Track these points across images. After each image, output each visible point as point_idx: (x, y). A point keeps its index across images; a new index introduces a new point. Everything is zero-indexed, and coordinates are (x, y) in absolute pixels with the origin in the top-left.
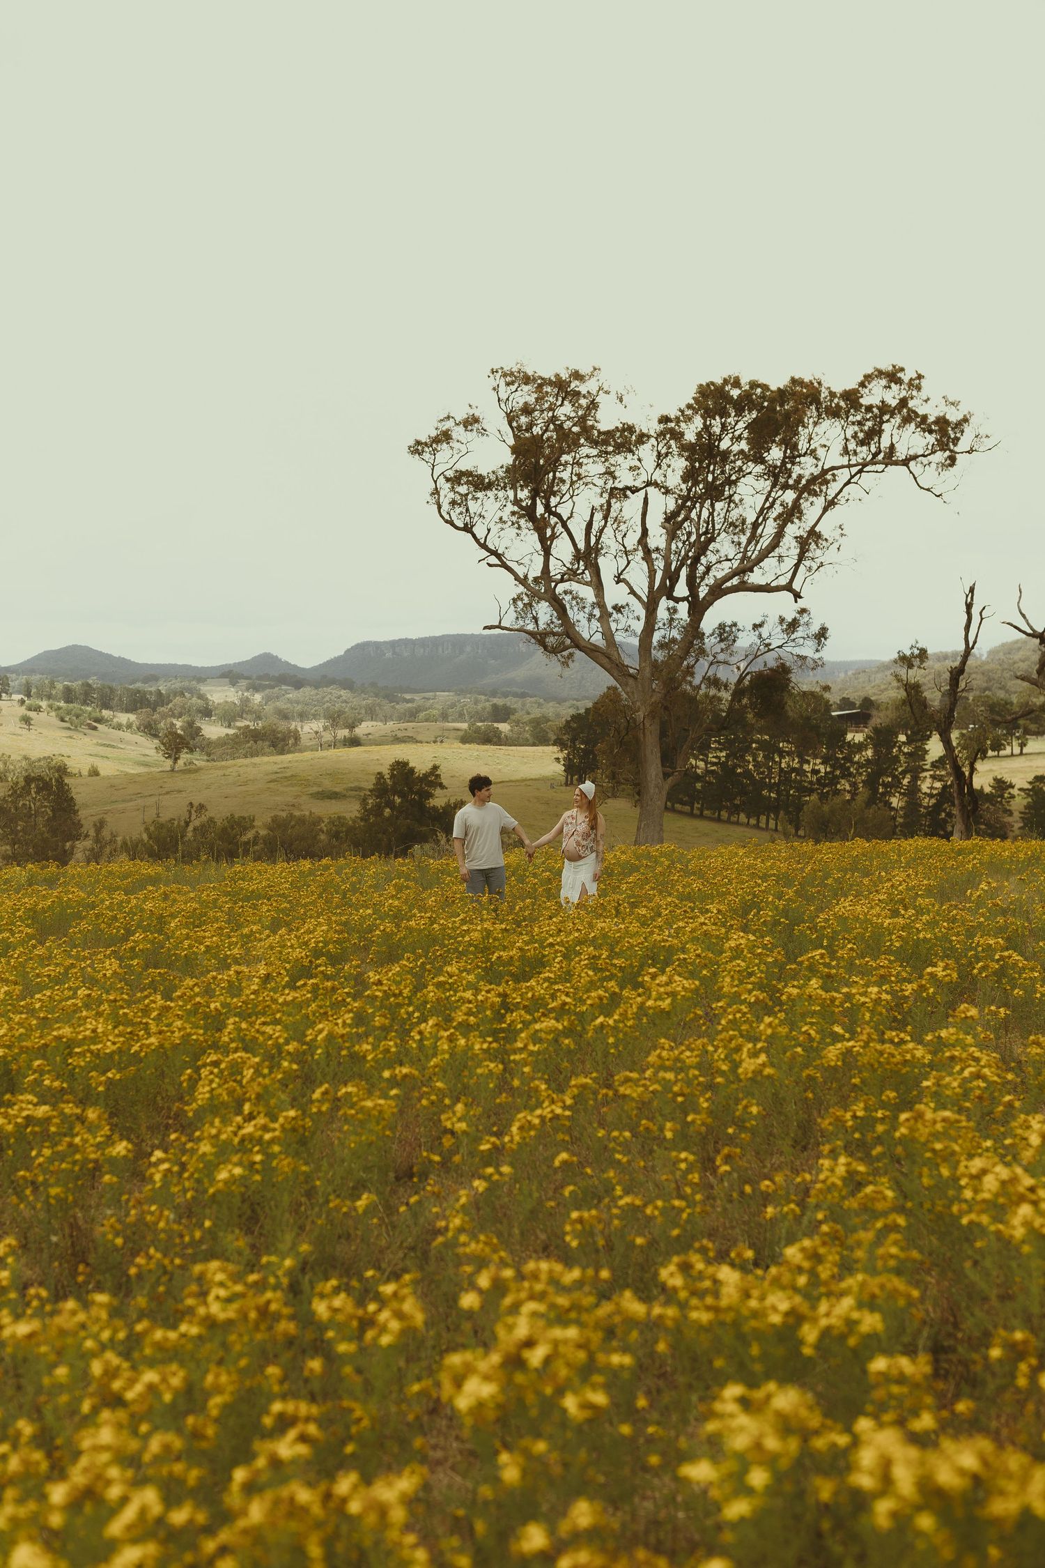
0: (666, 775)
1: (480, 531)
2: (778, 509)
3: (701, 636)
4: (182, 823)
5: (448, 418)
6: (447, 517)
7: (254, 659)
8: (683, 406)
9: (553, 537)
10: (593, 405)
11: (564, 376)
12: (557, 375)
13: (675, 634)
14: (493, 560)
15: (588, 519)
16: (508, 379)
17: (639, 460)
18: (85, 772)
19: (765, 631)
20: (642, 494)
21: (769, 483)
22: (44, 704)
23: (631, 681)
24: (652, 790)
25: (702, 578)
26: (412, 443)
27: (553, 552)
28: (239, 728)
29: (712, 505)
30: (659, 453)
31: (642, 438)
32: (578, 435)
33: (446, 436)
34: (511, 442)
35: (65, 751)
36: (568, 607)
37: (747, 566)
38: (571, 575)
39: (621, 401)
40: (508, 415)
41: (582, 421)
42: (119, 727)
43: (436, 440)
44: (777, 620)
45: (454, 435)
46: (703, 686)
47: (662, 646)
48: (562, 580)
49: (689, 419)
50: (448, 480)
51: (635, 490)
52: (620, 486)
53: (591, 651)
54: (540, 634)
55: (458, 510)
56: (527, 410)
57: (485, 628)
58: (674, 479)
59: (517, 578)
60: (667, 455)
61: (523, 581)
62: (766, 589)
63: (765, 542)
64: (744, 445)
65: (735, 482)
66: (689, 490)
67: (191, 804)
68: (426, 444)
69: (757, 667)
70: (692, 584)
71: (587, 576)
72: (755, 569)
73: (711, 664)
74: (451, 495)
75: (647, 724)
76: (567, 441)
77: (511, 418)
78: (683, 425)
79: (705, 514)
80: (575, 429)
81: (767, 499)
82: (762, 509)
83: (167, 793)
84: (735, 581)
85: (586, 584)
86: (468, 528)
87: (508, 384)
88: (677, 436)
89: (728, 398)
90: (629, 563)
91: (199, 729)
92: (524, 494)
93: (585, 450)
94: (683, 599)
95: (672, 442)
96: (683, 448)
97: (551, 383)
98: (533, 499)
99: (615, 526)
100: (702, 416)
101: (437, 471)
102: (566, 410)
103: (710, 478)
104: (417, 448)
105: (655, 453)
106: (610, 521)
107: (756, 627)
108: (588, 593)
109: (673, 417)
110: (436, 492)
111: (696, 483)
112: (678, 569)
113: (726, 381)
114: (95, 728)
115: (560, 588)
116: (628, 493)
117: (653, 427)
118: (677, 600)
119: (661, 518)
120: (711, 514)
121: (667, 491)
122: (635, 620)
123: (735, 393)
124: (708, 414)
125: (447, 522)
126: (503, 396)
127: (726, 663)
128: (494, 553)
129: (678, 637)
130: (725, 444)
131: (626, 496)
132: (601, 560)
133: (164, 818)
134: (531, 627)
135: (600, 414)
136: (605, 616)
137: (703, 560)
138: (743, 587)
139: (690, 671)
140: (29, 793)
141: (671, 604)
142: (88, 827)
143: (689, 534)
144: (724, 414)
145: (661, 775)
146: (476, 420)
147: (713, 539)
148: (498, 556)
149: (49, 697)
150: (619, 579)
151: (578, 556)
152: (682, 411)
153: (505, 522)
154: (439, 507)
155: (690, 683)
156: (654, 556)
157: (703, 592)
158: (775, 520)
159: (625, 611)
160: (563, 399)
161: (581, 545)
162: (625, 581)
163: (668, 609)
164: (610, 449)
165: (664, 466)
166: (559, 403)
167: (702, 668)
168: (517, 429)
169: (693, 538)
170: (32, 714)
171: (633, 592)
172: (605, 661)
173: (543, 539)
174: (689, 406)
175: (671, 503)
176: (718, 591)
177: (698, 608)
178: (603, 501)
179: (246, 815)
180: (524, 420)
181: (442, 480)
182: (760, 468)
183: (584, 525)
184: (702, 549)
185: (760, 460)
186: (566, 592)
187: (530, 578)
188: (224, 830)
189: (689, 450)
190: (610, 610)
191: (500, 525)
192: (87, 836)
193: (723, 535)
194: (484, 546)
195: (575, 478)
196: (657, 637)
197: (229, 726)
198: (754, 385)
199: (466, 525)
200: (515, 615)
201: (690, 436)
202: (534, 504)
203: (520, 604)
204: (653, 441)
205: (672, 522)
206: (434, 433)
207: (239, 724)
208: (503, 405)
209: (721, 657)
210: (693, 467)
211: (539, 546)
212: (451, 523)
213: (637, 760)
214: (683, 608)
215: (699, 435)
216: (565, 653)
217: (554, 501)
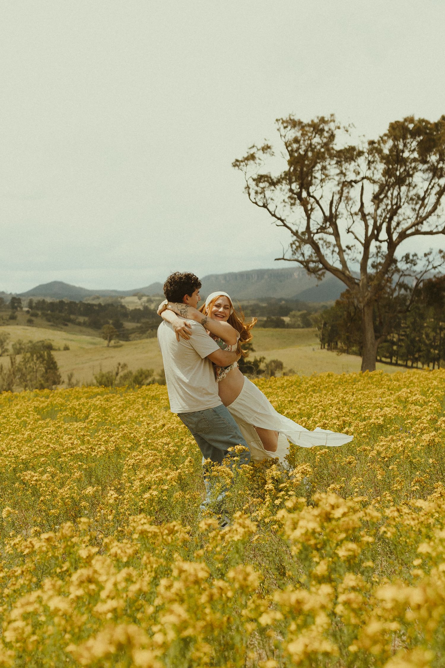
0: (377, 338)
1: (271, 207)
2: (437, 189)
3: (395, 261)
4: (114, 373)
5: (253, 146)
6: (254, 201)
7: (151, 286)
8: (382, 135)
9: (312, 209)
10: (332, 137)
11: (316, 121)
12: (312, 121)
13: (379, 260)
14: (280, 222)
15: (331, 199)
16: (285, 125)
17: (358, 165)
18: (62, 348)
19: (431, 258)
20: (360, 184)
21: (431, 175)
22: (40, 313)
23: (356, 286)
24: (369, 345)
25: (395, 229)
26: (234, 161)
27: (312, 217)
28: (144, 323)
29: (399, 188)
30: (369, 162)
31: (360, 153)
32: (324, 153)
33: (252, 157)
34: (288, 157)
35: (51, 337)
36: (320, 246)
37: (421, 221)
38: (322, 229)
39: (347, 131)
40: (286, 144)
41: (326, 145)
42: (79, 324)
43: (247, 159)
44: (438, 251)
45: (257, 156)
46: (397, 288)
47: (373, 266)
48: (317, 233)
49: (385, 142)
50: (254, 180)
51: (356, 182)
52: (349, 180)
53: (334, 271)
54: (306, 262)
55: (260, 196)
56: (296, 141)
57: (275, 260)
58: (378, 176)
59: (292, 232)
60: (373, 162)
61: (295, 233)
62: (431, 233)
63: (429, 208)
64: (416, 155)
65: (411, 176)
66: (387, 181)
67: (119, 364)
68: (242, 161)
69: (427, 276)
70: (389, 232)
71: (331, 230)
72: (424, 222)
73: (401, 276)
74: (256, 188)
75: (366, 309)
76: (319, 157)
77: (287, 145)
78: (382, 145)
79: (395, 193)
80: (323, 150)
81: (430, 184)
82: (427, 189)
83: (106, 358)
84: (413, 230)
85: (330, 234)
86: (265, 206)
87: (285, 127)
88: (380, 151)
89: (406, 129)
90: (354, 222)
91: (122, 324)
92: (295, 186)
93: (328, 161)
94: (384, 241)
95: (376, 155)
96: (382, 158)
97: (309, 125)
98: (301, 188)
99: (346, 202)
100: (393, 140)
101: (248, 176)
102: (316, 140)
103: (398, 173)
104: (236, 164)
105: (367, 162)
106: (343, 198)
107: (426, 255)
108: (332, 239)
109: (376, 140)
110: (248, 187)
111: (390, 177)
112: (381, 225)
113: (406, 120)
114: (66, 325)
115: (316, 237)
116: (353, 184)
117: (365, 147)
118: (381, 242)
119: (371, 197)
120: (399, 194)
121: (374, 182)
122: (358, 252)
123: (411, 126)
124: (395, 139)
125: (253, 203)
126: (283, 134)
127: (410, 275)
128: (279, 219)
129: (383, 261)
130: (406, 154)
131: (352, 186)
132: (339, 222)
133: (105, 371)
134: (301, 258)
135: (336, 140)
136: (341, 252)
137: (395, 219)
138: (417, 232)
139: (390, 280)
140: (33, 360)
141: (378, 243)
142: (64, 378)
143: (387, 205)
144: (405, 138)
145: (374, 338)
146: (269, 147)
147: (399, 207)
148: (282, 221)
149: (42, 309)
150: (348, 232)
151: (326, 219)
152: (381, 138)
153: (286, 202)
154: (249, 195)
155: (390, 287)
156: (367, 217)
157: (395, 236)
158: (436, 195)
159: (353, 249)
160: (316, 133)
161: (327, 214)
162: (352, 232)
163: (376, 247)
164: (343, 159)
165: (372, 169)
166: (314, 135)
167: (396, 277)
168: (291, 153)
169: (389, 207)
170: (33, 318)
171: (356, 238)
172: (342, 276)
173: (306, 211)
174: (385, 135)
175: (376, 188)
176: (403, 236)
177: (392, 246)
178: (339, 188)
179: (149, 369)
180: (295, 146)
181: (251, 180)
182: (426, 166)
183: (329, 202)
184: (394, 212)
185: (424, 162)
186: (320, 239)
187: (300, 232)
188: (136, 377)
189: (386, 159)
190: (344, 248)
191: (284, 204)
192: (63, 382)
193: (406, 204)
194: (274, 215)
195: (323, 177)
196: (370, 262)
197: (138, 322)
198: (421, 121)
199: (264, 204)
200: (291, 253)
201: (386, 151)
202: (301, 192)
203: (294, 246)
204: (366, 155)
205: (377, 199)
206: (246, 155)
207: (143, 320)
208: (283, 138)
209: (406, 273)
210: (389, 168)
211: (304, 214)
212: (256, 203)
213: (361, 330)
214: (384, 246)
215: (391, 150)
216: (320, 272)
217: (311, 189)
